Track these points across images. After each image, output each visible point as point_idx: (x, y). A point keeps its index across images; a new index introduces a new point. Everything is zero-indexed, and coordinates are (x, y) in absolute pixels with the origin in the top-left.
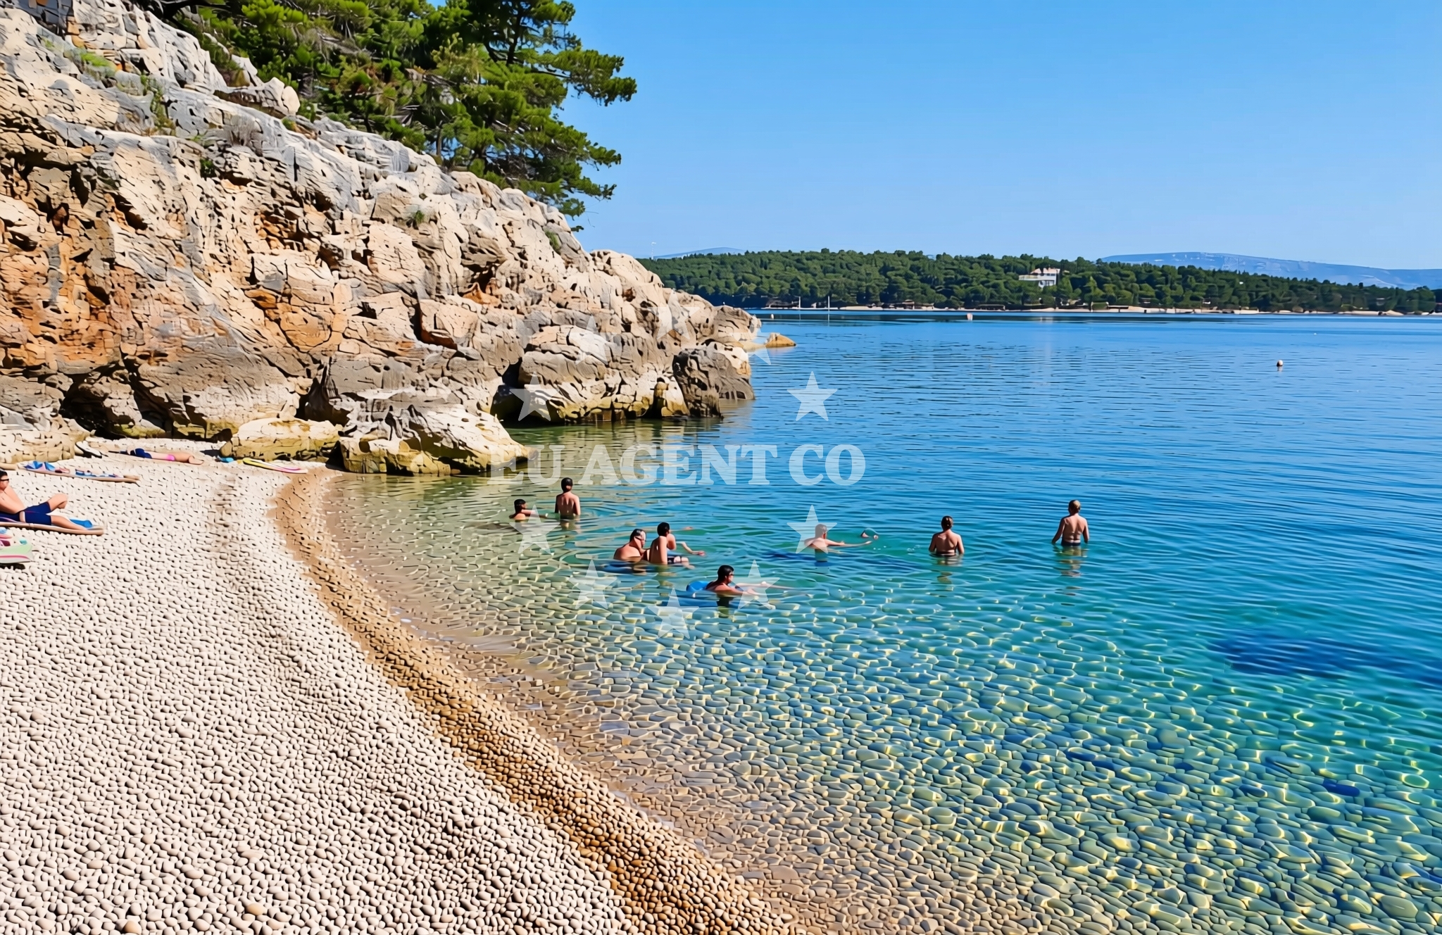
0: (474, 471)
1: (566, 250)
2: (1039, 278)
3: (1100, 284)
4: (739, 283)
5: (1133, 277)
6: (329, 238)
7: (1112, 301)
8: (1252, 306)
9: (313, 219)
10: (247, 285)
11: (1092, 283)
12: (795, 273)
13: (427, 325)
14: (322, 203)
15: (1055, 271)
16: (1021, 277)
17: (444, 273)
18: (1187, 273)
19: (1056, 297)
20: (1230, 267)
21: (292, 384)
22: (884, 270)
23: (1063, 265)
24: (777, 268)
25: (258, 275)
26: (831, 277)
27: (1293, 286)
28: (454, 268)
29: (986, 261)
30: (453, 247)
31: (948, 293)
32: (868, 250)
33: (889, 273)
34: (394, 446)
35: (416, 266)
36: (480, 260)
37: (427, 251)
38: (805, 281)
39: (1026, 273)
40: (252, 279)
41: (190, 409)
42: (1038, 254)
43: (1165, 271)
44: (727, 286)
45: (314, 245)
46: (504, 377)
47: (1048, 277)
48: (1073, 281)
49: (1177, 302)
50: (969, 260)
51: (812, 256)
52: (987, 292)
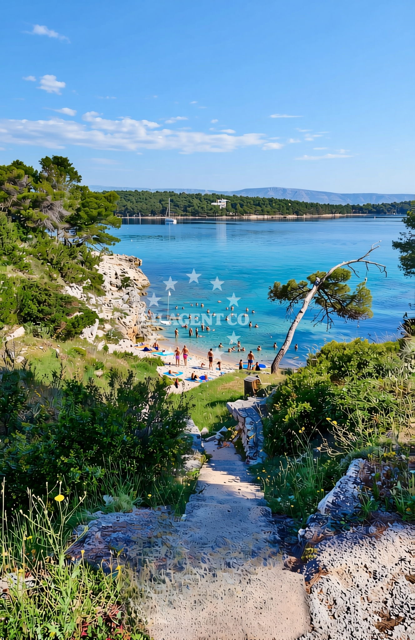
2: (219, 204)
3: (242, 206)
5: (252, 202)
7: (246, 213)
8: (293, 213)
11: (238, 205)
12: (125, 203)
15: (226, 200)
16: (212, 204)
19: (226, 212)
22: (160, 201)
23: (227, 198)
26: (140, 205)
29: (198, 196)
31: (185, 210)
33: (162, 202)
39: (213, 202)
42: (218, 193)
43: (263, 199)
47: (222, 203)
48: (232, 205)
49: (268, 213)
50: (191, 196)
52: (200, 210)
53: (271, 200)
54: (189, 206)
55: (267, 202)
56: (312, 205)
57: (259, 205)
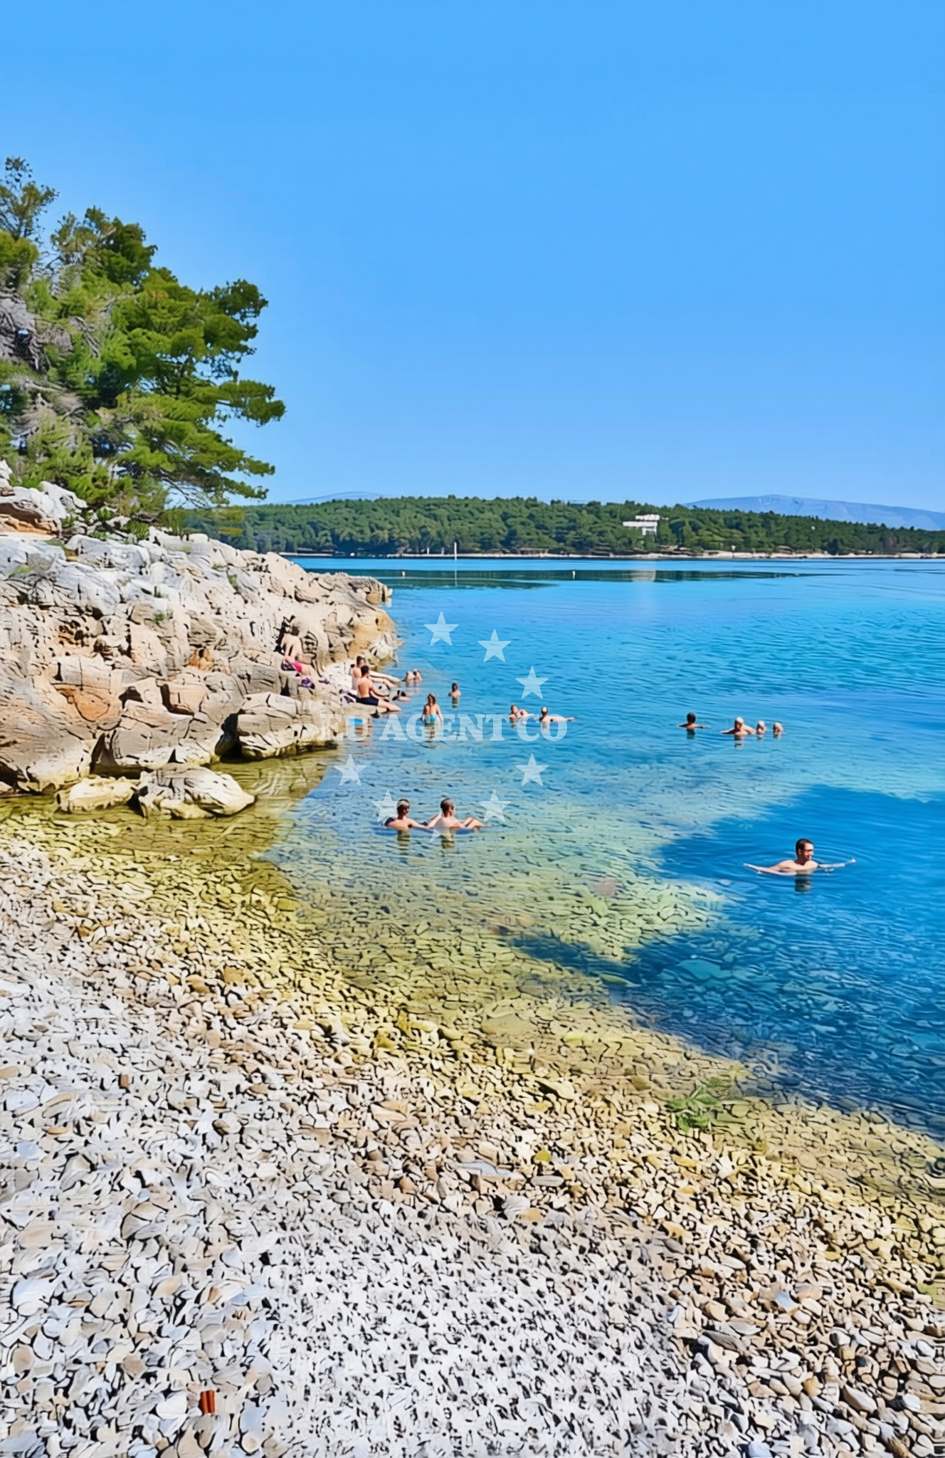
0: (223, 816)
1: (244, 591)
2: (641, 524)
3: (695, 529)
4: (372, 531)
5: (721, 521)
6: (103, 638)
7: (706, 547)
8: (823, 549)
9: (91, 624)
10: (55, 681)
11: (687, 528)
12: (423, 520)
13: (173, 700)
14: (97, 614)
15: (657, 517)
16: (626, 524)
17: (177, 654)
18: (768, 519)
19: (657, 542)
20: (803, 513)
21: (84, 745)
22: (505, 517)
23: (663, 511)
24: (407, 514)
25: (62, 674)
26: (457, 525)
27: (856, 529)
28: (182, 647)
29: (593, 507)
30: (183, 632)
32: (490, 497)
33: (509, 521)
34: (176, 804)
35: (161, 653)
36: (200, 639)
37: (165, 640)
38: (433, 528)
39: (628, 520)
40: (58, 677)
41: (29, 775)
42: (641, 500)
43: (750, 515)
44: (362, 532)
45: (91, 641)
46: (223, 727)
47: (648, 524)
48: (671, 527)
49: (760, 547)
50: (579, 507)
51: (439, 503)
52: (595, 538)
53: (768, 518)
54: (569, 529)
55: (759, 522)
56: (872, 529)
57: (737, 526)
